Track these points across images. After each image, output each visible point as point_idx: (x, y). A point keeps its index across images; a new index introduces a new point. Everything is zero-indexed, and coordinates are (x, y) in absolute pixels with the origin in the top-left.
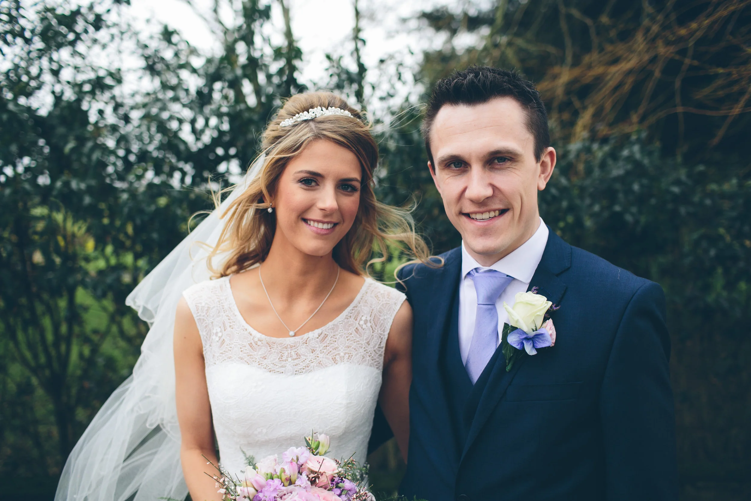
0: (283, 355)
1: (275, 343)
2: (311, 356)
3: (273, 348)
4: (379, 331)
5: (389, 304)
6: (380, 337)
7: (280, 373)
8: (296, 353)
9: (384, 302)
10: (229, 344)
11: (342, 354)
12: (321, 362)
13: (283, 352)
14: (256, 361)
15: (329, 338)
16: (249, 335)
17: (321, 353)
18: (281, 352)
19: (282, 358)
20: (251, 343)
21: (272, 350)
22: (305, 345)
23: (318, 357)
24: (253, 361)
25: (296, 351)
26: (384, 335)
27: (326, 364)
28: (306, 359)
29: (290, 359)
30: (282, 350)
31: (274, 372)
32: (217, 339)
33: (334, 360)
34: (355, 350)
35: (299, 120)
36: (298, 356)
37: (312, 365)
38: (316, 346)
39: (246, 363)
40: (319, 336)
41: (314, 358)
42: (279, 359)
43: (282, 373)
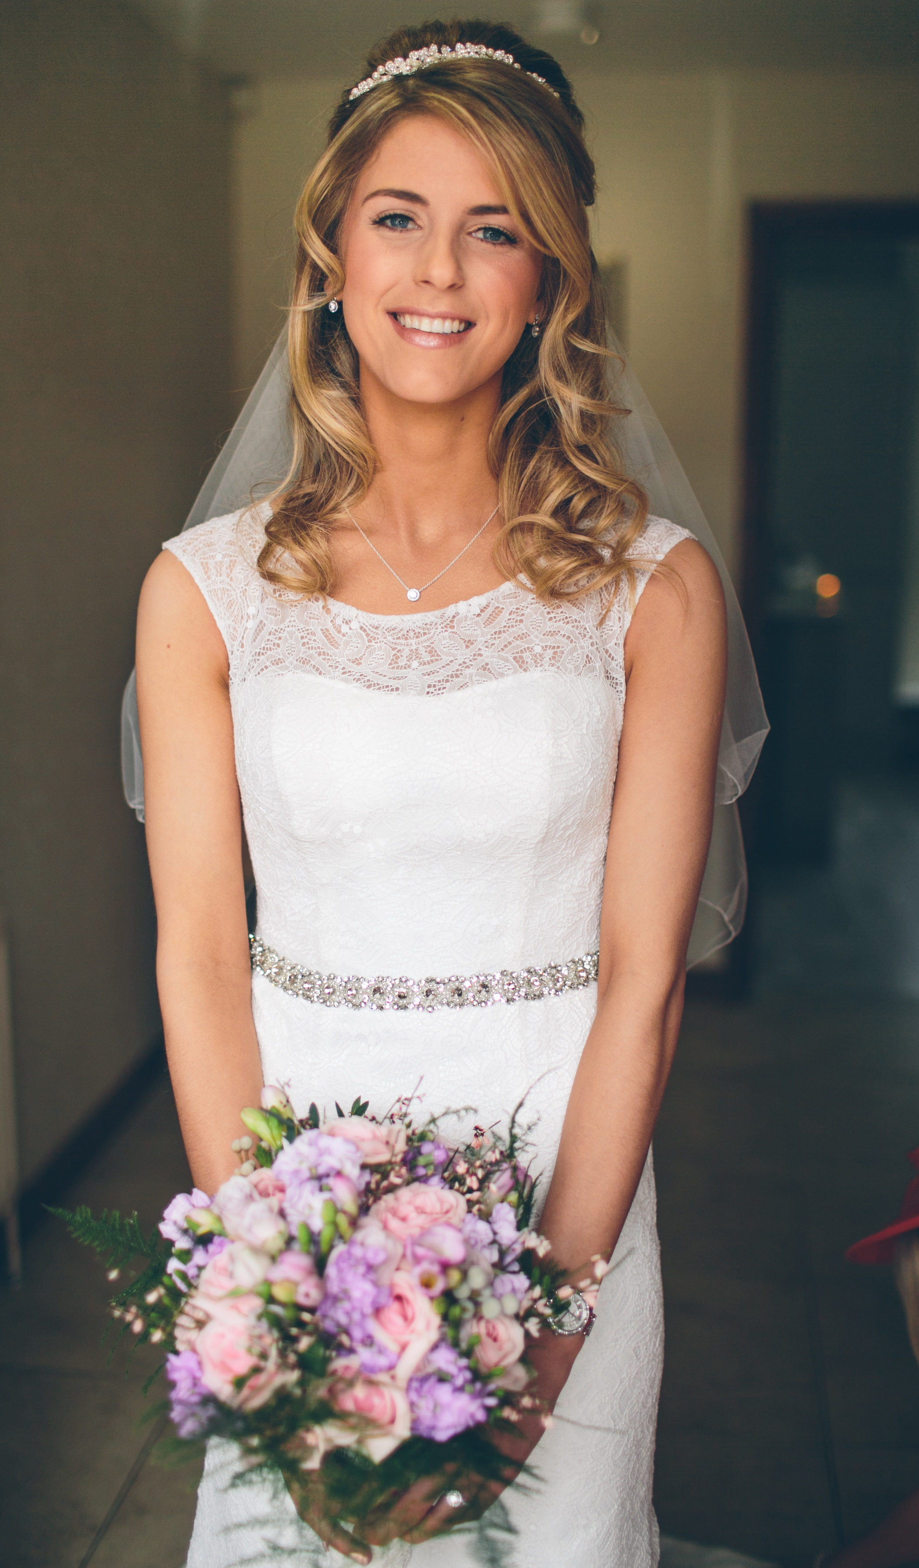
0: (399, 654)
1: (377, 628)
2: (464, 654)
3: (375, 639)
7: (392, 690)
8: (429, 649)
10: (273, 630)
11: (538, 649)
12: (489, 667)
13: (399, 648)
14: (337, 667)
15: (505, 615)
16: (323, 613)
17: (487, 647)
18: (394, 648)
19: (397, 663)
20: (327, 630)
21: (373, 643)
22: (450, 630)
23: (480, 655)
24: (331, 666)
25: (429, 646)
27: (500, 670)
28: (452, 661)
29: (415, 663)
30: (395, 643)
31: (377, 687)
33: (520, 661)
34: (569, 641)
35: (385, 79)
36: (432, 656)
37: (469, 671)
38: (475, 633)
39: (314, 671)
40: (482, 611)
41: (472, 658)
42: (390, 664)
43: (397, 689)
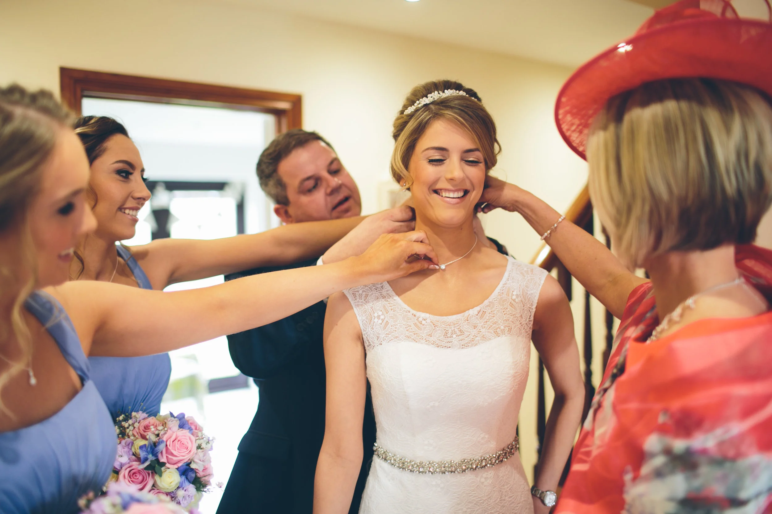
0: (447, 332)
1: (437, 322)
2: (474, 332)
3: (437, 326)
4: (528, 305)
5: (533, 279)
6: (529, 311)
7: (448, 348)
8: (460, 329)
9: (529, 278)
10: (393, 324)
11: (502, 328)
12: (485, 336)
13: (447, 329)
14: (423, 339)
15: (487, 314)
16: (413, 316)
17: (482, 328)
18: (445, 330)
19: (446, 335)
20: (416, 323)
21: (436, 328)
22: (467, 322)
23: (480, 332)
24: (420, 339)
26: (532, 309)
27: (489, 337)
28: (469, 335)
29: (454, 336)
30: (445, 328)
31: (442, 347)
32: (380, 321)
33: (496, 332)
34: (513, 323)
35: (420, 106)
36: (461, 333)
37: (477, 338)
38: (477, 322)
39: (414, 341)
40: (478, 313)
41: (477, 333)
42: (444, 336)
43: (450, 347)
